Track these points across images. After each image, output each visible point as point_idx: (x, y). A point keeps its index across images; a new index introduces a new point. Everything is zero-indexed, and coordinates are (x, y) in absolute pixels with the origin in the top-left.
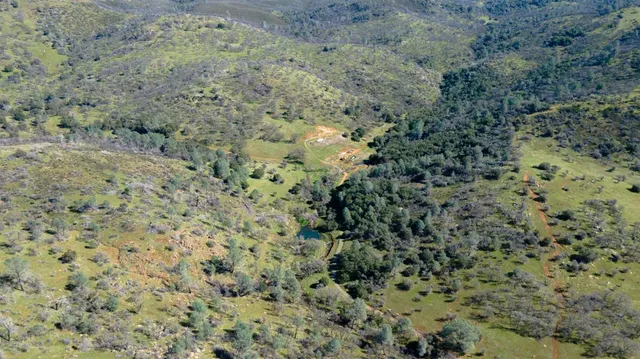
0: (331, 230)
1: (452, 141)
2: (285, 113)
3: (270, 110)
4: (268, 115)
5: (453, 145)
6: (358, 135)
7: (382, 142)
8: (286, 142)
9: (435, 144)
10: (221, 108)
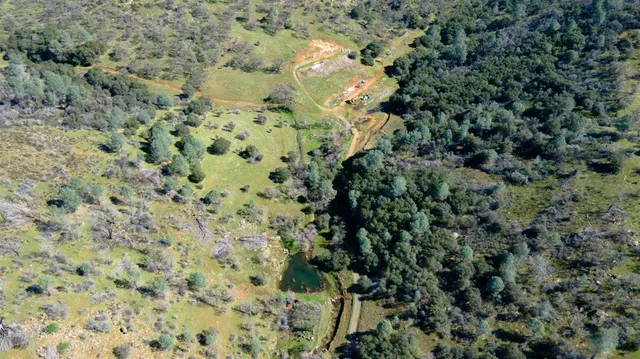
0: (338, 270)
1: (518, 78)
2: (264, 20)
3: (240, 14)
4: (239, 24)
5: (522, 86)
6: (369, 53)
7: (407, 66)
8: (266, 70)
9: (491, 82)
10: (170, 12)
